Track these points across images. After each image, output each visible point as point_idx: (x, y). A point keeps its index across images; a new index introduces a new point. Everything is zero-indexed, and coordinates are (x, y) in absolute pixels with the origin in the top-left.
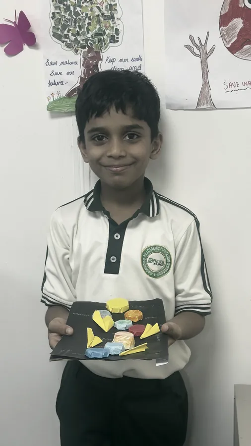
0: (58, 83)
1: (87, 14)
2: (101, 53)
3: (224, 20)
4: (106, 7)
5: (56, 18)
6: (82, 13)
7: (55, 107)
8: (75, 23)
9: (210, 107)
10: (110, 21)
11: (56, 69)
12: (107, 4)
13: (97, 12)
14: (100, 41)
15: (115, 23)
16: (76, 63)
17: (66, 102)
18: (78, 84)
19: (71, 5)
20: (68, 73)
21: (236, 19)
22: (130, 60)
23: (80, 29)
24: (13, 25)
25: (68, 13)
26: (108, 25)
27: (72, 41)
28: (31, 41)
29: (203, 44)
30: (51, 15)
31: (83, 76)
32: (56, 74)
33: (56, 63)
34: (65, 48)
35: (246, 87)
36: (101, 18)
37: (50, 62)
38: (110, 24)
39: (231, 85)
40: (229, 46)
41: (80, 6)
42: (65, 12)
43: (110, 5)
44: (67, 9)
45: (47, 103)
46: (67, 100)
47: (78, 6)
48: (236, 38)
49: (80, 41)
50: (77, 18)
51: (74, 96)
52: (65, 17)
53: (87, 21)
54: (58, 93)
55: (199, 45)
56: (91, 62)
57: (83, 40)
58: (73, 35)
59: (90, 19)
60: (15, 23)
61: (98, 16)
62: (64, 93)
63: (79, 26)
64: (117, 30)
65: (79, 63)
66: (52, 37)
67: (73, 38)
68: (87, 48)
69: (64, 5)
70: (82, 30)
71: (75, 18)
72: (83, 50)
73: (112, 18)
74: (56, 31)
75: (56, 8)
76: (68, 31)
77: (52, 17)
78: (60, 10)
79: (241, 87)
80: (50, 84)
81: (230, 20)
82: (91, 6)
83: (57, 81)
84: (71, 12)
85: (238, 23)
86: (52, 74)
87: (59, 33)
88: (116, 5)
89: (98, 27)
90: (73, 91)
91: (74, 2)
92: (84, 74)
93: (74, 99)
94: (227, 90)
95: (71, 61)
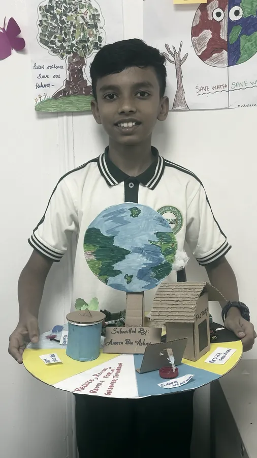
0: (45, 86)
1: (72, 23)
2: (85, 59)
3: (196, 31)
4: (90, 17)
5: (43, 26)
6: (68, 22)
7: (42, 108)
8: (61, 31)
9: (184, 108)
10: (94, 30)
11: (43, 72)
12: (90, 14)
13: (82, 21)
14: (84, 47)
15: (98, 31)
16: (62, 67)
17: (53, 103)
18: (64, 87)
19: (58, 14)
20: (55, 76)
23: (66, 37)
25: (55, 21)
26: (91, 33)
27: (58, 47)
29: (177, 52)
30: (39, 23)
31: (68, 79)
32: (43, 77)
34: (52, 53)
35: (215, 90)
36: (85, 26)
37: (37, 66)
38: (93, 32)
39: (202, 89)
40: (199, 54)
41: (66, 15)
42: (52, 20)
43: (94, 15)
44: (54, 17)
45: (34, 104)
46: (54, 101)
47: (64, 15)
48: (206, 47)
49: (65, 47)
50: (63, 26)
51: (60, 97)
52: (51, 24)
53: (72, 29)
54: (45, 95)
55: (174, 53)
56: (76, 66)
57: (68, 46)
58: (59, 41)
59: (75, 27)
60: (3, 29)
61: (82, 24)
62: (50, 95)
63: (65, 33)
64: (100, 38)
65: (64, 67)
66: (40, 43)
67: (59, 44)
68: (72, 54)
69: (51, 13)
70: (68, 37)
71: (61, 25)
72: (69, 56)
73: (96, 26)
74: (43, 37)
75: (43, 16)
76: (55, 38)
77: (39, 25)
78: (47, 18)
79: (211, 90)
80: (38, 86)
81: (201, 31)
82: (76, 15)
83: (44, 83)
84: (57, 20)
85: (208, 34)
86: (40, 77)
87: (46, 39)
88: (99, 15)
89: (82, 34)
90: (60, 93)
91: (60, 11)
92: (70, 78)
93: (60, 101)
94: (199, 93)
95: (57, 65)
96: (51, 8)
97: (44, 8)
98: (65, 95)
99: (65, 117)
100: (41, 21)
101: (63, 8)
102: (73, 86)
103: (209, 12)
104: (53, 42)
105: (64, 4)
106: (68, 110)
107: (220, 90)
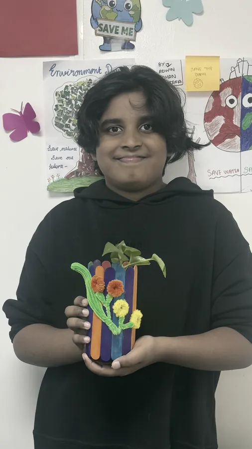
0: (58, 167)
3: (208, 117)
5: (58, 110)
7: (54, 187)
11: (57, 154)
16: (75, 149)
18: (77, 168)
19: (73, 99)
20: (68, 158)
21: (219, 116)
24: (19, 115)
25: (70, 106)
27: (72, 130)
28: (36, 129)
30: (54, 107)
31: (81, 161)
32: (57, 158)
33: (57, 149)
34: (66, 136)
35: (227, 174)
37: (51, 147)
39: (214, 172)
40: (212, 139)
42: (67, 105)
44: (69, 102)
45: (47, 184)
46: (66, 182)
47: (79, 100)
48: (218, 133)
51: (73, 178)
52: (67, 109)
54: (58, 175)
58: (73, 125)
60: (21, 113)
62: (63, 176)
65: (78, 149)
66: (55, 126)
67: (74, 127)
69: (66, 98)
71: (76, 110)
74: (58, 121)
75: (59, 101)
76: (70, 122)
77: (55, 109)
78: (63, 103)
79: (223, 174)
80: (51, 167)
81: (213, 117)
83: (57, 165)
84: (72, 105)
85: (220, 120)
86: (53, 158)
87: (61, 123)
90: (72, 174)
91: (76, 96)
92: (82, 159)
93: (72, 181)
94: (210, 177)
95: (71, 147)
96: (67, 93)
97: (60, 93)
98: (77, 176)
100: (56, 106)
101: (78, 94)
102: (86, 167)
103: (222, 99)
104: (67, 126)
105: (80, 90)
107: (232, 174)
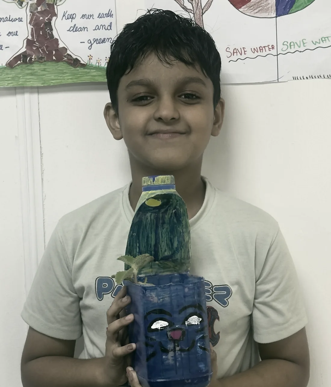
2: (55, 6)
16: (20, 20)
17: (7, 74)
18: (24, 50)
20: (10, 33)
22: (96, 16)
31: (30, 38)
35: (256, 54)
39: (235, 51)
46: (8, 71)
51: (18, 65)
56: (41, 18)
62: (3, 62)
65: (24, 19)
72: (31, 2)
79: (249, 54)
90: (17, 58)
92: (32, 35)
93: (18, 70)
94: (230, 59)
95: (13, 17)
98: (25, 62)
99: (27, 96)
102: (38, 48)
106: (29, 84)
107: (264, 54)
